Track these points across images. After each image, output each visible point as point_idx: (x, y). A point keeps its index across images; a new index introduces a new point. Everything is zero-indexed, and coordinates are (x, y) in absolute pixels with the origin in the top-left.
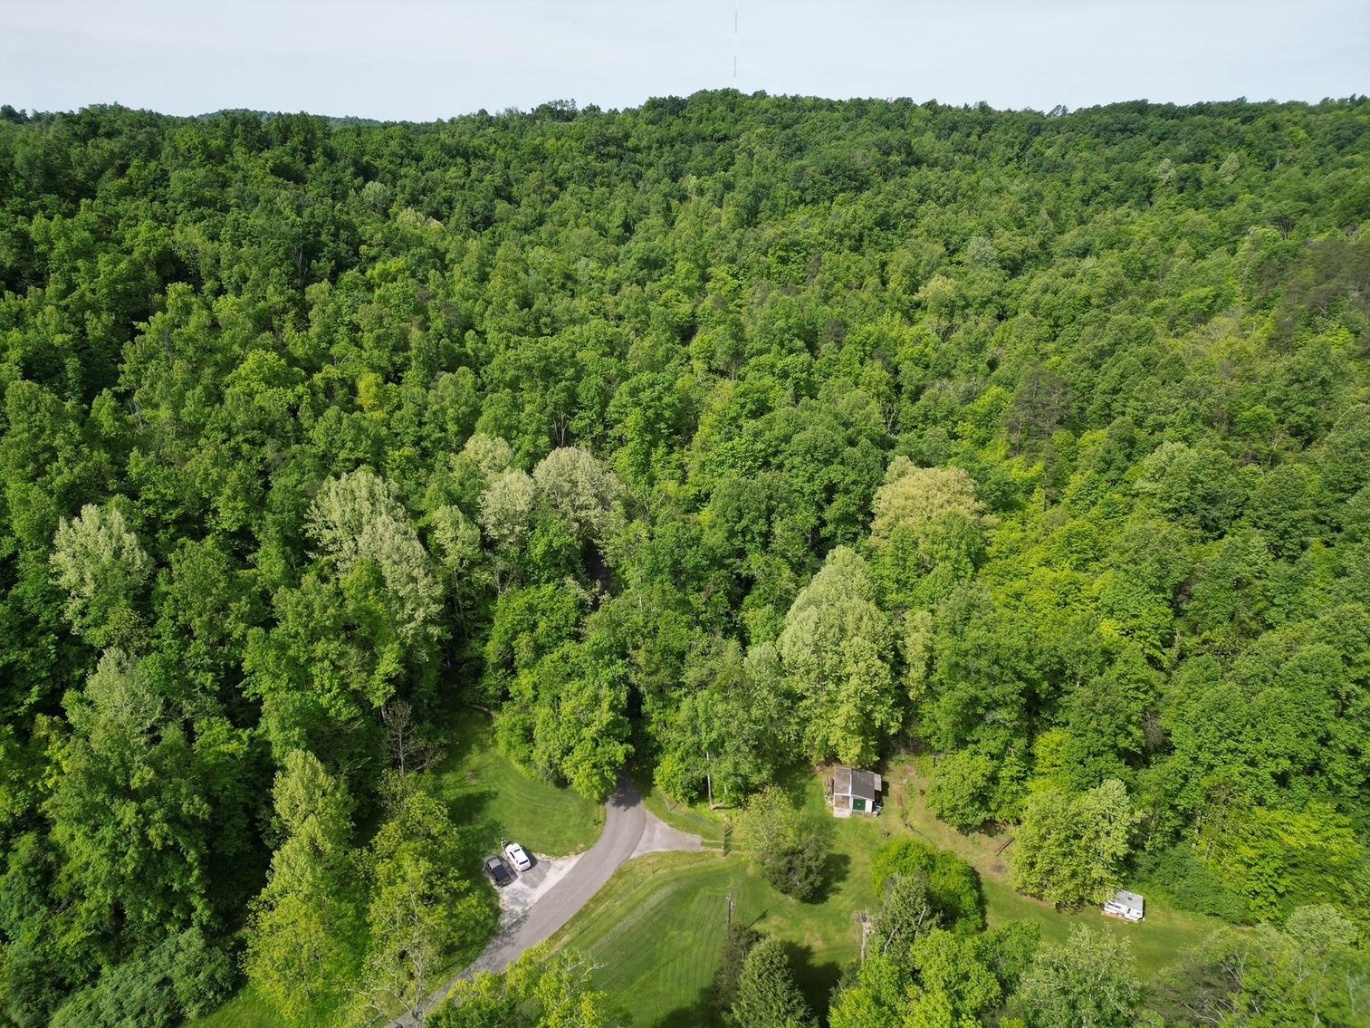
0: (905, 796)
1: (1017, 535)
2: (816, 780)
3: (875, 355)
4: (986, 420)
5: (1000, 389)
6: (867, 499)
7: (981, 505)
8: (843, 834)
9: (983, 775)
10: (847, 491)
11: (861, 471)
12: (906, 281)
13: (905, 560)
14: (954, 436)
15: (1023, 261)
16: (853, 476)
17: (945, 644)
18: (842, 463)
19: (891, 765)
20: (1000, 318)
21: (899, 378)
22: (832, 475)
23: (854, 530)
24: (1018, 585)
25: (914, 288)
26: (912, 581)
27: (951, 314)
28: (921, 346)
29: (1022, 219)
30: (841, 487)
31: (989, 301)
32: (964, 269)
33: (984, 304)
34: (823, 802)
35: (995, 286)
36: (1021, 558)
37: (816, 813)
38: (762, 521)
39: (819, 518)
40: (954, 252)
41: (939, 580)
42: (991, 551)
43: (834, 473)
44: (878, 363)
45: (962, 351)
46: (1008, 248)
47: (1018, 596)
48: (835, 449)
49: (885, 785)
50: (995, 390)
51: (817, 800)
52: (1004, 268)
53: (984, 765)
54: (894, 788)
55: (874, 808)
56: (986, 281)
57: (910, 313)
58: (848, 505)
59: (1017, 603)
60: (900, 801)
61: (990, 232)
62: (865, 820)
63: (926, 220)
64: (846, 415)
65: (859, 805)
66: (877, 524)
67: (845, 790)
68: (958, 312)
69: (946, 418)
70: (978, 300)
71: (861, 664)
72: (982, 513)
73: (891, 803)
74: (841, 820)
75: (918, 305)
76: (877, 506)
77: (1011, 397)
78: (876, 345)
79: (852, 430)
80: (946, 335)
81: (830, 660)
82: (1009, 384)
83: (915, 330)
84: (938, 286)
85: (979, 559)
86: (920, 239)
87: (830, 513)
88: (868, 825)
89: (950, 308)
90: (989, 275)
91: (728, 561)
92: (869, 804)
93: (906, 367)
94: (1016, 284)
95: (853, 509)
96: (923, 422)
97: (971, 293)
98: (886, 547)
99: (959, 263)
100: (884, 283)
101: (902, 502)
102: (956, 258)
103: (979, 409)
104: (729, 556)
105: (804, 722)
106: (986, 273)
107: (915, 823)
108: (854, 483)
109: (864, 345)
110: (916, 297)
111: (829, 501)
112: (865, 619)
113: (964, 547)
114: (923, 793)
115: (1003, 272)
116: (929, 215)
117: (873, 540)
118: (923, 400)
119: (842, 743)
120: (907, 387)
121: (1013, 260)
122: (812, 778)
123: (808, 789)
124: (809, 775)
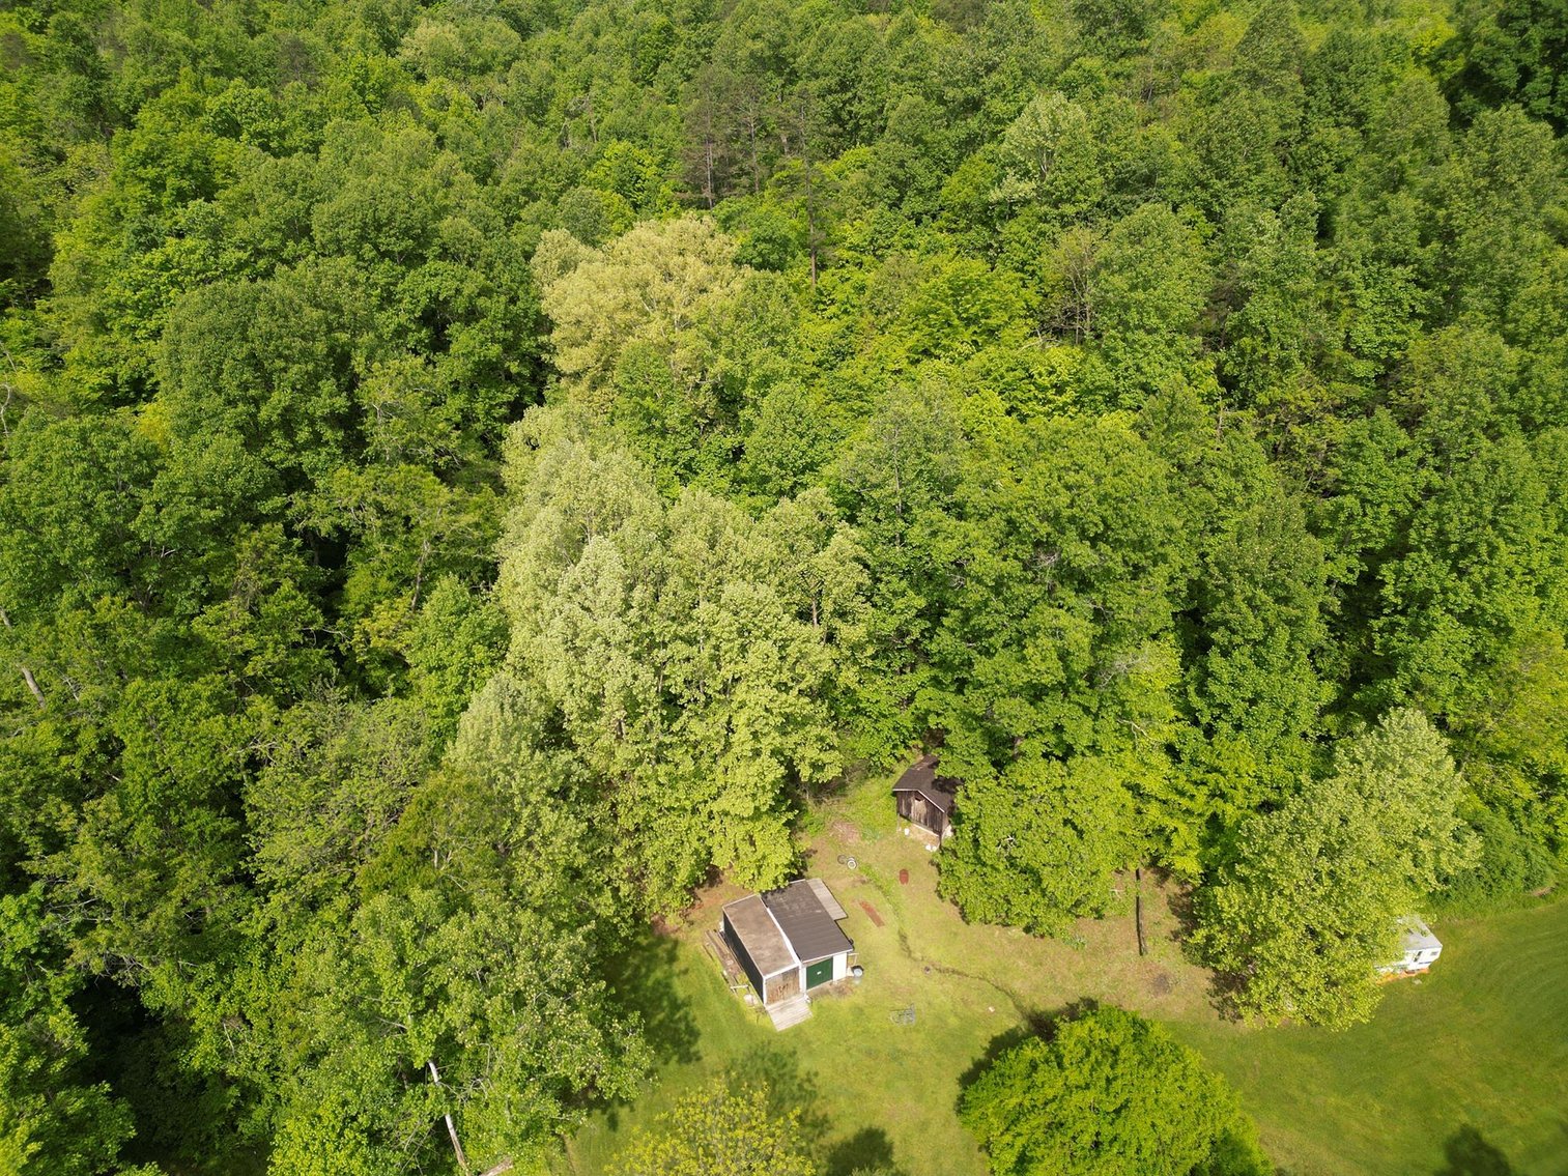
0: (874, 900)
2: (682, 957)
8: (825, 1070)
10: (472, 315)
16: (476, 279)
18: (445, 254)
22: (432, 285)
23: (505, 397)
25: (390, 45)
38: (327, 385)
43: (435, 279)
51: (716, 1006)
58: (483, 345)
60: (873, 914)
62: (845, 1003)
65: (819, 974)
67: (779, 955)
91: (266, 507)
92: (841, 961)
104: (266, 494)
108: (485, 292)
109: (362, 92)
111: (441, 343)
114: (904, 876)
122: (672, 958)
123: (680, 990)
124: (661, 952)
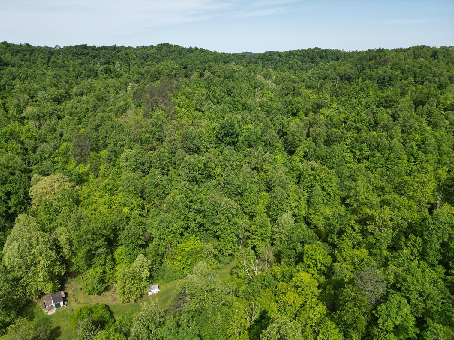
0: (75, 294)
1: (88, 190)
2: (37, 306)
3: (11, 138)
4: (65, 154)
5: (67, 143)
6: (26, 194)
7: (72, 184)
8: (54, 319)
9: (100, 273)
10: (16, 193)
11: (20, 183)
12: (16, 109)
13: (49, 211)
14: (55, 163)
15: (61, 99)
16: (17, 186)
17: (74, 235)
18: (10, 182)
19: (66, 285)
20: (59, 118)
21: (25, 146)
22: (7, 188)
23: (24, 207)
24: (94, 206)
25: (21, 112)
26: (54, 218)
27: (39, 119)
28: (30, 133)
29: (56, 84)
30: (13, 192)
31: (53, 113)
32: (39, 103)
33: (51, 114)
34: (43, 312)
35: (53, 108)
36: (92, 197)
37: (41, 318)
39: (7, 207)
40: (33, 97)
41: (65, 214)
42: (81, 198)
43: (8, 187)
44: (14, 142)
45: (48, 132)
46: (54, 94)
47: (95, 210)
48: (5, 178)
49: (66, 294)
50: (65, 144)
51: (40, 313)
52: (55, 101)
53: (99, 269)
54: (70, 293)
55: (64, 304)
56: (49, 107)
57: (22, 121)
58: (18, 198)
59: (95, 212)
60: (73, 296)
61: (45, 89)
62: (62, 310)
63: (18, 86)
64: (6, 163)
65: (58, 306)
66: (34, 202)
67: (51, 303)
68: (41, 119)
69: (49, 157)
70: (48, 113)
71: (43, 255)
72: (74, 187)
73: (70, 299)
74: (52, 315)
75: (24, 118)
76: (31, 195)
77: (72, 145)
78: (11, 135)
79: (10, 169)
80: (40, 127)
81: (29, 259)
82: (70, 141)
83: (26, 127)
84: (30, 110)
85: (77, 202)
86: (17, 94)
87: (11, 203)
88: (64, 311)
89: (38, 117)
90: (50, 104)
92: (62, 304)
93: (26, 141)
94: (60, 107)
95: (21, 199)
96: (40, 160)
97: (45, 111)
98: (41, 209)
99: (36, 101)
100: (7, 111)
101: (41, 191)
102: (34, 99)
103: (61, 151)
105: (24, 287)
106: (48, 103)
107: (81, 301)
108: (18, 189)
109: (5, 135)
110: (23, 115)
111: (9, 199)
112: (40, 237)
113: (71, 200)
114: (81, 289)
115: (55, 103)
116: (18, 84)
117: (33, 208)
118: (38, 152)
119: (44, 287)
120: (30, 148)
121: (57, 98)
122: (35, 306)
123: (34, 311)
124: (33, 306)
